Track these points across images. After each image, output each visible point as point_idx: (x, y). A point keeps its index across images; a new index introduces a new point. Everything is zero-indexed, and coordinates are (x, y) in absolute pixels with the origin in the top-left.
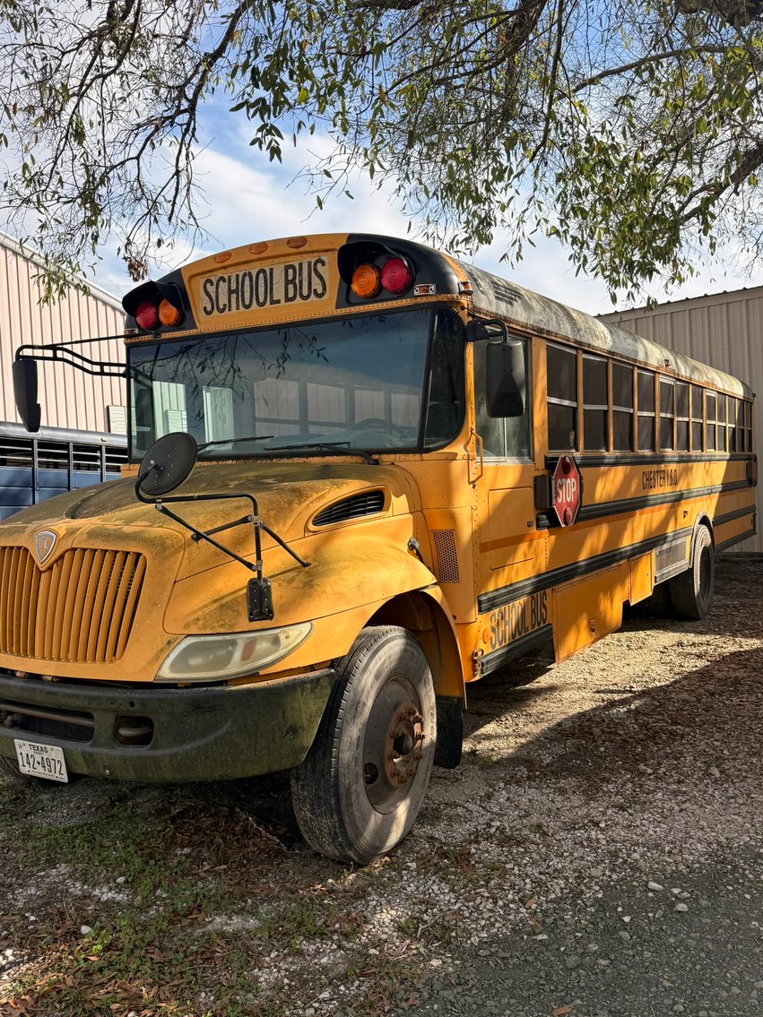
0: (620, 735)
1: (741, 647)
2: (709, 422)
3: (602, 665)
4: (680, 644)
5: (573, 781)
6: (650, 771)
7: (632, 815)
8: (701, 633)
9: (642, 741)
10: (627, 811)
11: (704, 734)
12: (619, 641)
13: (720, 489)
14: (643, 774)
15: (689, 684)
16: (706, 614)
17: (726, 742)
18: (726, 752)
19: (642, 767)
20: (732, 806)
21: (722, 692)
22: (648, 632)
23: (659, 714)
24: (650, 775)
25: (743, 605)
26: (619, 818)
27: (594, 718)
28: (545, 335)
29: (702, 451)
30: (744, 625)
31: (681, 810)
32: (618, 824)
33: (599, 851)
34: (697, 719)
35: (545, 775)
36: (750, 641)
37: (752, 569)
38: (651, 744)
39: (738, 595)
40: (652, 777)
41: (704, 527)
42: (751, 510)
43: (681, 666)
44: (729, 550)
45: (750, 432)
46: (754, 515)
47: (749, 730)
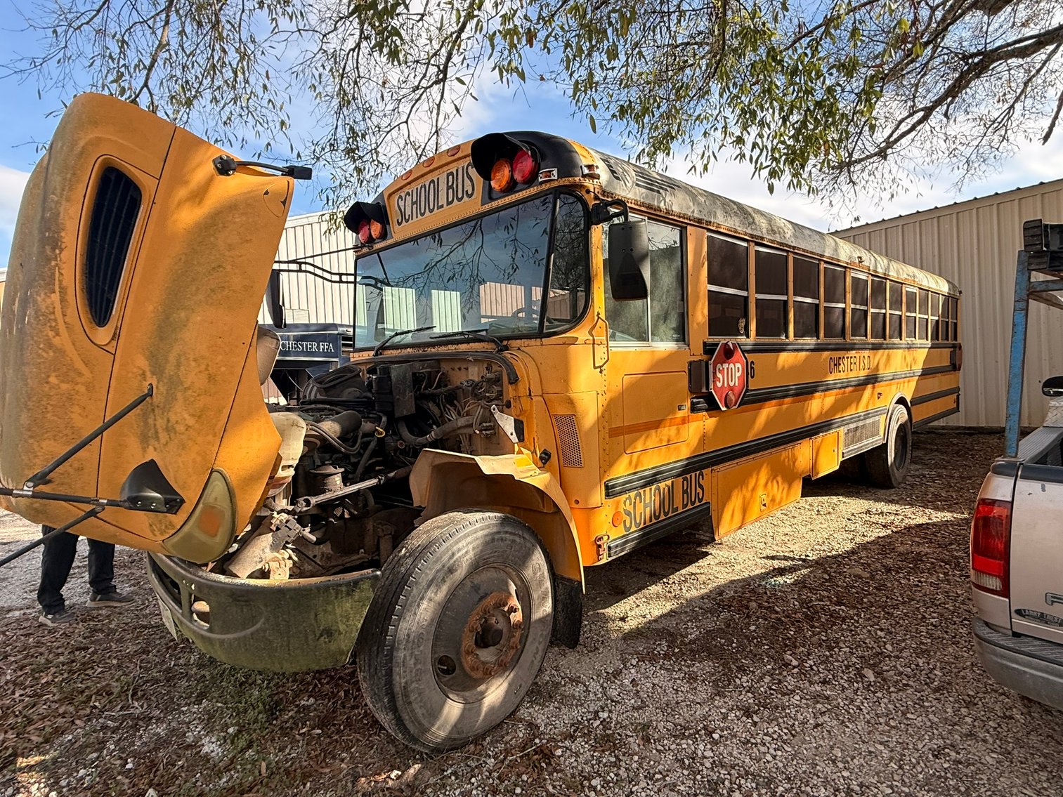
0: (777, 613)
1: (930, 519)
2: (908, 314)
3: (787, 530)
4: (868, 512)
5: (708, 666)
6: (795, 663)
7: (755, 724)
8: (892, 502)
9: (798, 622)
10: (752, 717)
11: (869, 619)
12: (810, 505)
13: (920, 374)
14: (787, 664)
15: (867, 557)
16: (900, 483)
17: (891, 633)
18: (889, 647)
19: (788, 657)
20: (881, 728)
21: (900, 568)
22: (841, 498)
23: (826, 590)
24: (794, 667)
25: (939, 476)
26: (738, 728)
27: (757, 590)
28: (704, 226)
29: (901, 339)
30: (937, 496)
31: (817, 726)
32: (735, 736)
33: (699, 777)
34: (865, 600)
35: (683, 654)
36: (940, 514)
37: (955, 441)
38: (806, 626)
39: (936, 466)
40: (796, 670)
41: (902, 408)
42: (956, 391)
43: (864, 535)
44: (935, 423)
45: (956, 324)
46: (958, 396)
47: (921, 619)
